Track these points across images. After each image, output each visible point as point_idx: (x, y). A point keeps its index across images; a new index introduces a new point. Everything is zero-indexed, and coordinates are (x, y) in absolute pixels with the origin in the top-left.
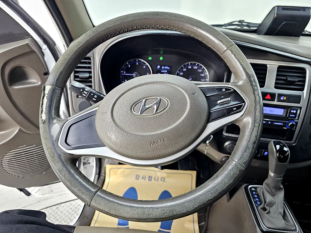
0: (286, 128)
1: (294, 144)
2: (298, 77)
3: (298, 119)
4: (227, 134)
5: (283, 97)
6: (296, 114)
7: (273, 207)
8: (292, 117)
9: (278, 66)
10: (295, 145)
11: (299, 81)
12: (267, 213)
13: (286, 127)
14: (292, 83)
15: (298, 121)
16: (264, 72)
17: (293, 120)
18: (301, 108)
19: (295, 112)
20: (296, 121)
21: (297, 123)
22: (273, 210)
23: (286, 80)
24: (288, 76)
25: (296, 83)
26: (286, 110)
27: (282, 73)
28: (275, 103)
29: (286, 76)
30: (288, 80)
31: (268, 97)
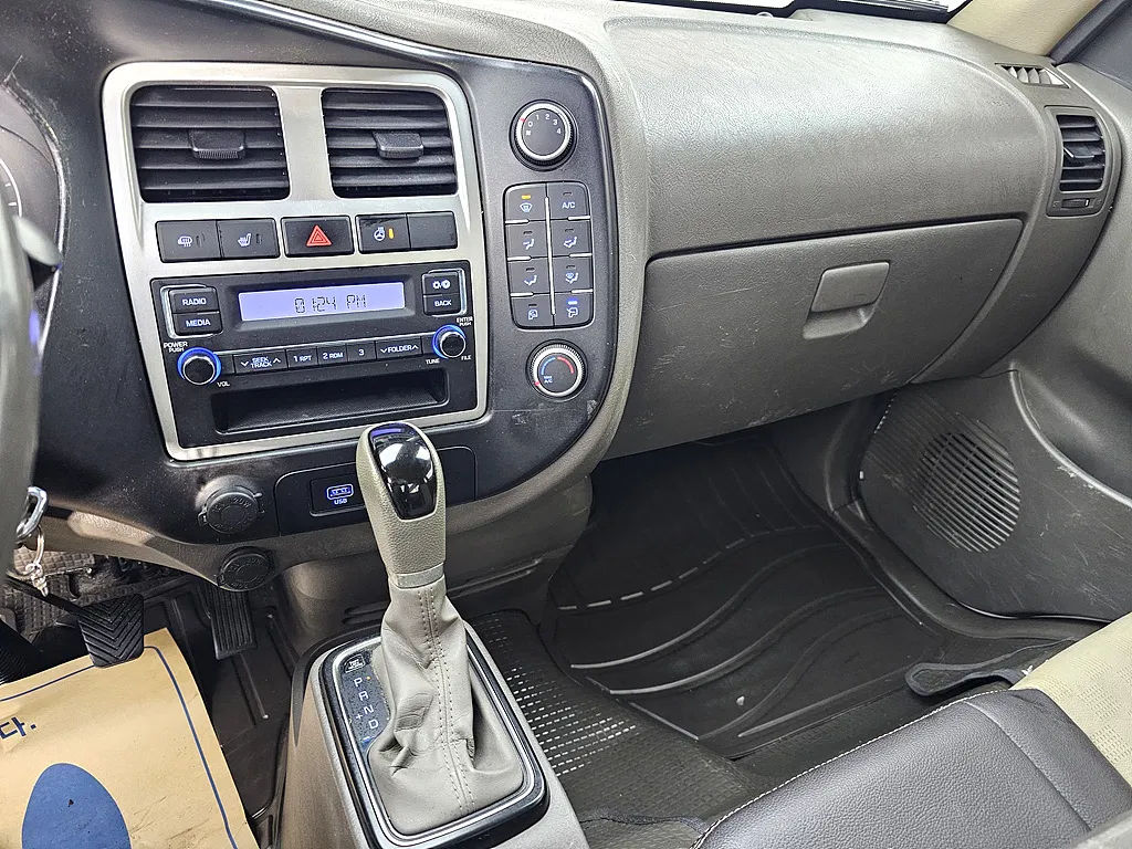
0: (437, 361)
1: (487, 419)
2: (422, 132)
3: (470, 313)
4: (192, 453)
5: (381, 229)
6: (453, 293)
7: (428, 719)
8: (442, 311)
9: (323, 89)
10: (490, 421)
11: (428, 151)
12: (400, 767)
13: (434, 355)
14: (404, 163)
15: (473, 322)
17: (453, 321)
18: (465, 265)
19: (446, 284)
20: (466, 322)
21: (469, 331)
22: (431, 735)
23: (375, 152)
24: (378, 136)
25: (422, 162)
26: (411, 283)
27: (350, 124)
28: (358, 260)
29: (369, 133)
30: (383, 148)
31: (318, 238)
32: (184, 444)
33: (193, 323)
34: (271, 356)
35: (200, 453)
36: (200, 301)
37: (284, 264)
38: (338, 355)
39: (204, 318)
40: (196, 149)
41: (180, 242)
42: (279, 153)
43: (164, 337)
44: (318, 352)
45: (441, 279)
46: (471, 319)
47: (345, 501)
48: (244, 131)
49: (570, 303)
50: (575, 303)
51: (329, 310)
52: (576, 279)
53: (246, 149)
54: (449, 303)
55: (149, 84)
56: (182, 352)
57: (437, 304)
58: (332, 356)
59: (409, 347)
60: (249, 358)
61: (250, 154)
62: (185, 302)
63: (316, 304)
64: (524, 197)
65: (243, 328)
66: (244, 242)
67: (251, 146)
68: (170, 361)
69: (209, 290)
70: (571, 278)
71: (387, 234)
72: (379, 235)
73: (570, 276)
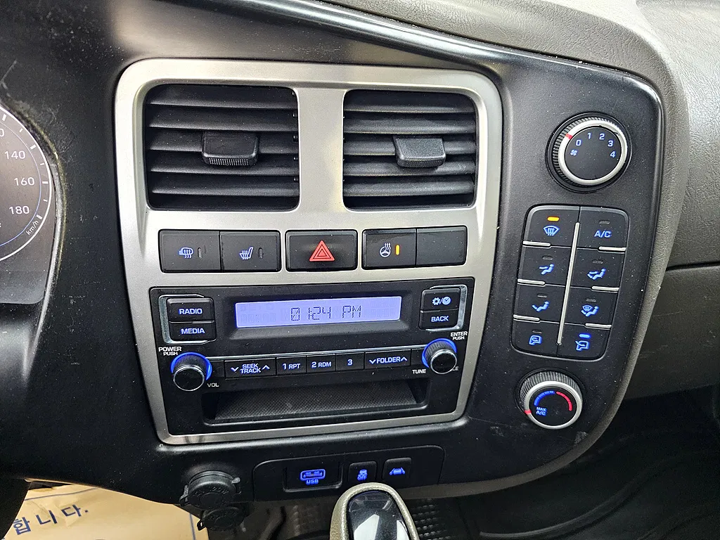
0: (424, 371)
1: (460, 423)
2: (446, 137)
3: (466, 327)
4: (180, 439)
6: (452, 309)
8: (438, 325)
9: (346, 91)
11: (450, 158)
13: (422, 367)
14: (424, 172)
15: (466, 337)
16: (282, 151)
17: (447, 335)
18: (470, 282)
19: (446, 301)
20: (460, 336)
21: (461, 346)
23: (393, 159)
24: (398, 141)
25: (441, 170)
26: (410, 298)
27: (371, 128)
28: (359, 275)
29: (390, 138)
30: (402, 157)
31: (322, 253)
32: (174, 432)
33: (188, 331)
34: (261, 363)
35: (187, 439)
36: (196, 311)
37: (284, 277)
38: (327, 364)
39: (199, 326)
40: (206, 155)
41: (181, 253)
42: (292, 160)
43: (159, 342)
44: (308, 361)
45: (441, 296)
46: (465, 333)
47: (317, 481)
48: (258, 134)
49: (581, 336)
50: (587, 336)
51: (323, 319)
52: (593, 313)
53: (259, 154)
54: (446, 318)
55: (164, 83)
56: (176, 356)
57: (434, 319)
58: (320, 364)
59: (398, 359)
60: (239, 364)
61: (262, 159)
62: (181, 311)
63: (311, 314)
64: (551, 219)
65: (236, 336)
66: (245, 255)
67: (264, 151)
68: (165, 363)
69: (206, 300)
70: (588, 311)
71: (393, 249)
72: (385, 252)
73: (587, 308)
